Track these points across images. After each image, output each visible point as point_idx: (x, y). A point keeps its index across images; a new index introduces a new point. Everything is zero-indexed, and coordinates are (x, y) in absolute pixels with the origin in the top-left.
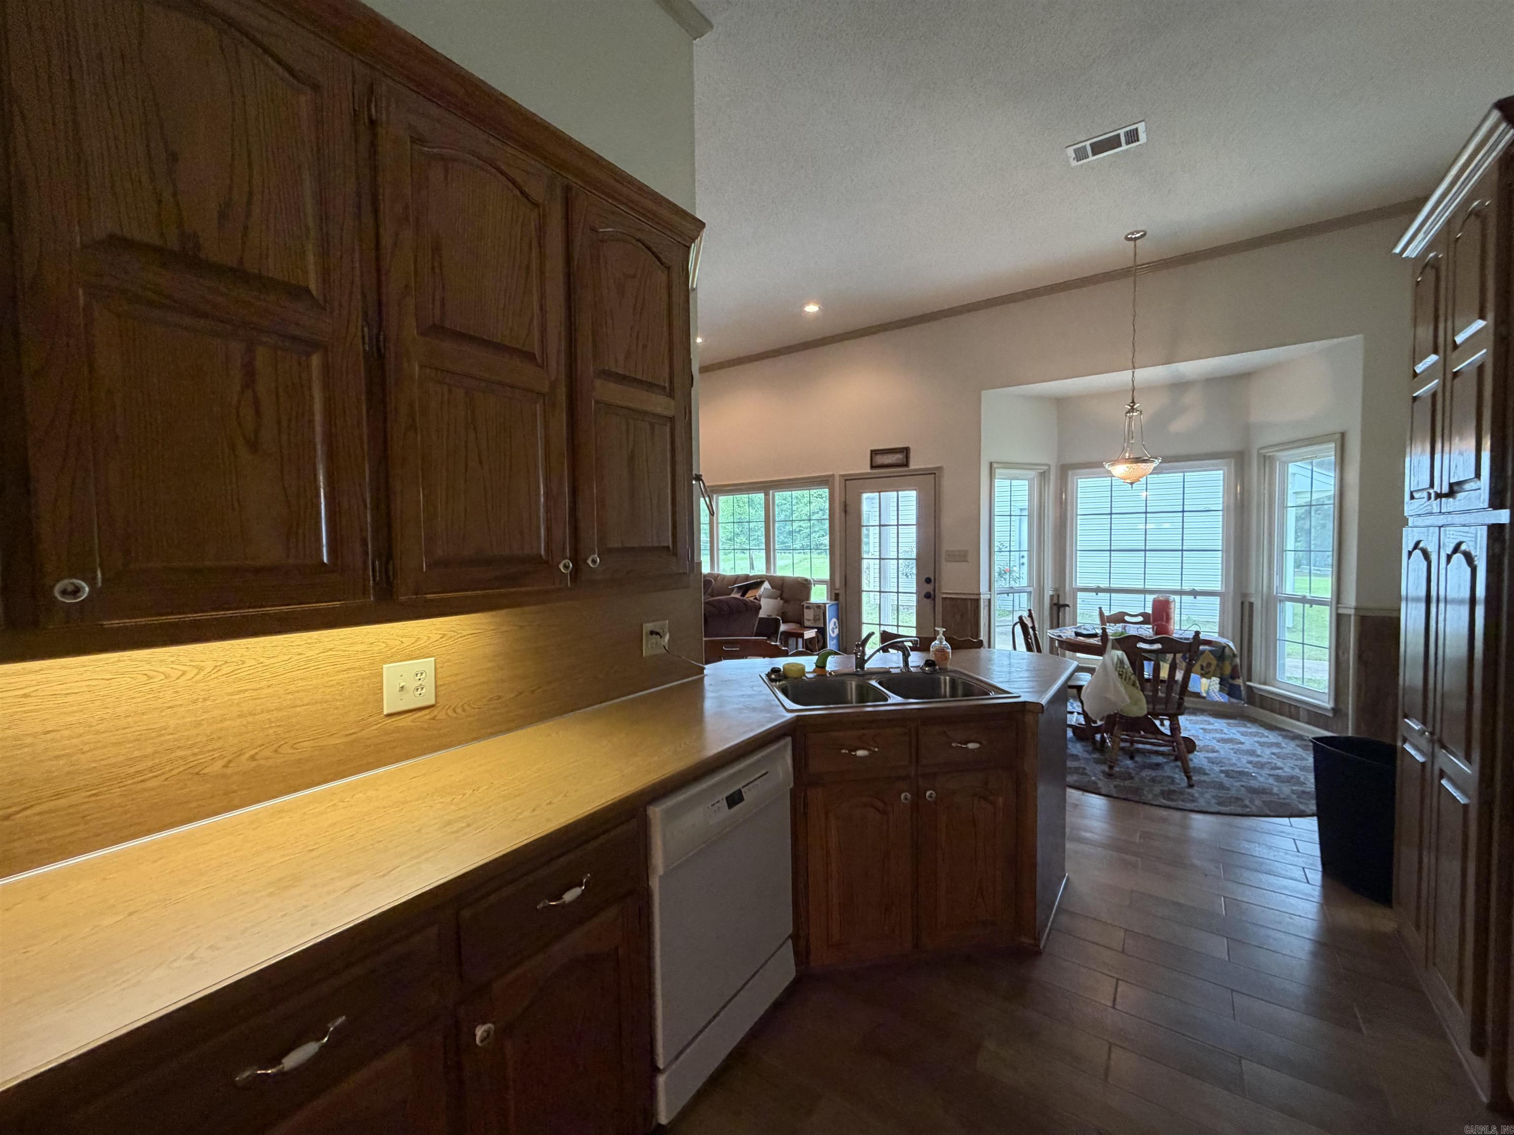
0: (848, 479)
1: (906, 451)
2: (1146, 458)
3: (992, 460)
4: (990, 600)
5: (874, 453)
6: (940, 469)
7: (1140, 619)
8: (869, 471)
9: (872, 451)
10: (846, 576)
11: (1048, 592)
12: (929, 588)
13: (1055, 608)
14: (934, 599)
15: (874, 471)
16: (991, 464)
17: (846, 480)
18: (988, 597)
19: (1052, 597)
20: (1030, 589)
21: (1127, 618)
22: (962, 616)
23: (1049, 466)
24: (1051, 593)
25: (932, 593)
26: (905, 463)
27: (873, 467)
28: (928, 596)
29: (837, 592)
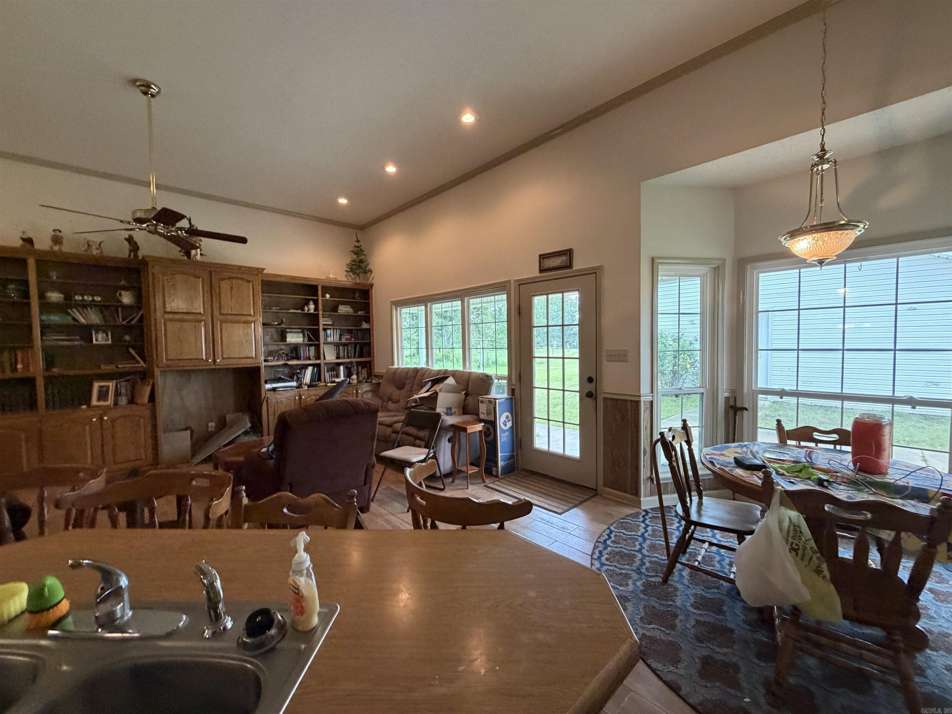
0: (521, 283)
1: (569, 253)
2: (843, 222)
3: (654, 254)
4: (652, 402)
5: (542, 257)
6: (600, 268)
7: (835, 437)
8: (539, 275)
9: (540, 256)
10: (520, 373)
11: (723, 394)
12: (591, 387)
13: (731, 412)
14: (596, 399)
15: (542, 274)
16: (653, 259)
17: (520, 285)
18: (650, 398)
19: (727, 399)
20: (702, 390)
21: (816, 436)
22: (623, 418)
23: (725, 260)
24: (726, 394)
25: (594, 392)
26: (569, 264)
27: (541, 271)
28: (590, 395)
29: (513, 387)
